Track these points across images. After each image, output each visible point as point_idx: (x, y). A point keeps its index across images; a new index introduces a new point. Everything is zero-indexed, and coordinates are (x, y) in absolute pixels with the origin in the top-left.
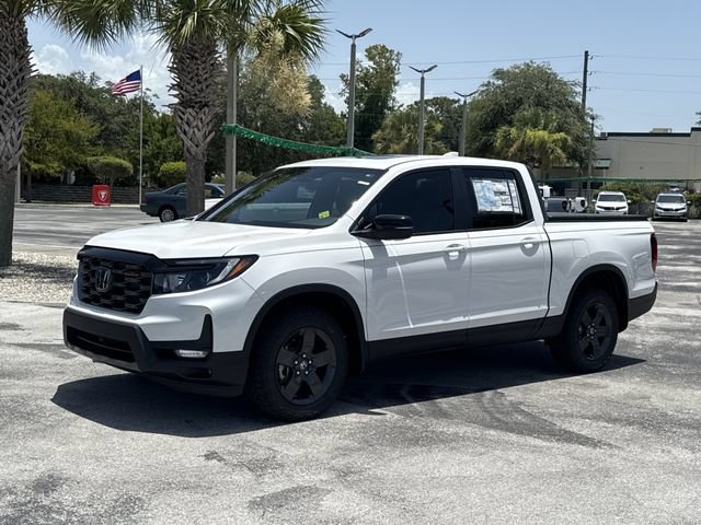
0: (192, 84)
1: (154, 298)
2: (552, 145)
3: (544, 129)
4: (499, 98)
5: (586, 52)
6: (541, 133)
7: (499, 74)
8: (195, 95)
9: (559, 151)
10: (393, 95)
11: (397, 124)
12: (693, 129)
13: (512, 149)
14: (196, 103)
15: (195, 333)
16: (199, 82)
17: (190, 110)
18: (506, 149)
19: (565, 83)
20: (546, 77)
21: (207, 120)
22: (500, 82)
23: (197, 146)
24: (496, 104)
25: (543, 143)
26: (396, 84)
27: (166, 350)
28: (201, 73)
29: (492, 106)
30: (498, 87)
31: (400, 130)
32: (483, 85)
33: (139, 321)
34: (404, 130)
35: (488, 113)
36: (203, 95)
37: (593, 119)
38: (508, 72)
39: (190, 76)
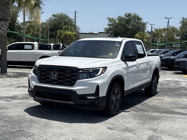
0: (3, 14)
1: (78, 81)
2: (72, 36)
3: (70, 31)
4: (55, 22)
5: (75, 11)
6: (70, 32)
7: (54, 15)
8: (4, 17)
9: (74, 37)
10: (17, 19)
11: (29, 28)
12: (99, 33)
13: (62, 36)
14: (5, 19)
15: (93, 91)
16: (5, 13)
17: (3, 21)
18: (60, 36)
19: (71, 19)
20: (66, 17)
21: (8, 25)
22: (54, 18)
23: (4, 33)
24: (54, 24)
25: (70, 35)
26: (18, 16)
27: (83, 97)
28: (6, 10)
29: (53, 25)
30: (54, 19)
31: (30, 30)
32: (50, 18)
33: (74, 88)
34: (31, 30)
35: (52, 26)
36: (6, 17)
37: (79, 29)
38: (56, 15)
39: (2, 11)
